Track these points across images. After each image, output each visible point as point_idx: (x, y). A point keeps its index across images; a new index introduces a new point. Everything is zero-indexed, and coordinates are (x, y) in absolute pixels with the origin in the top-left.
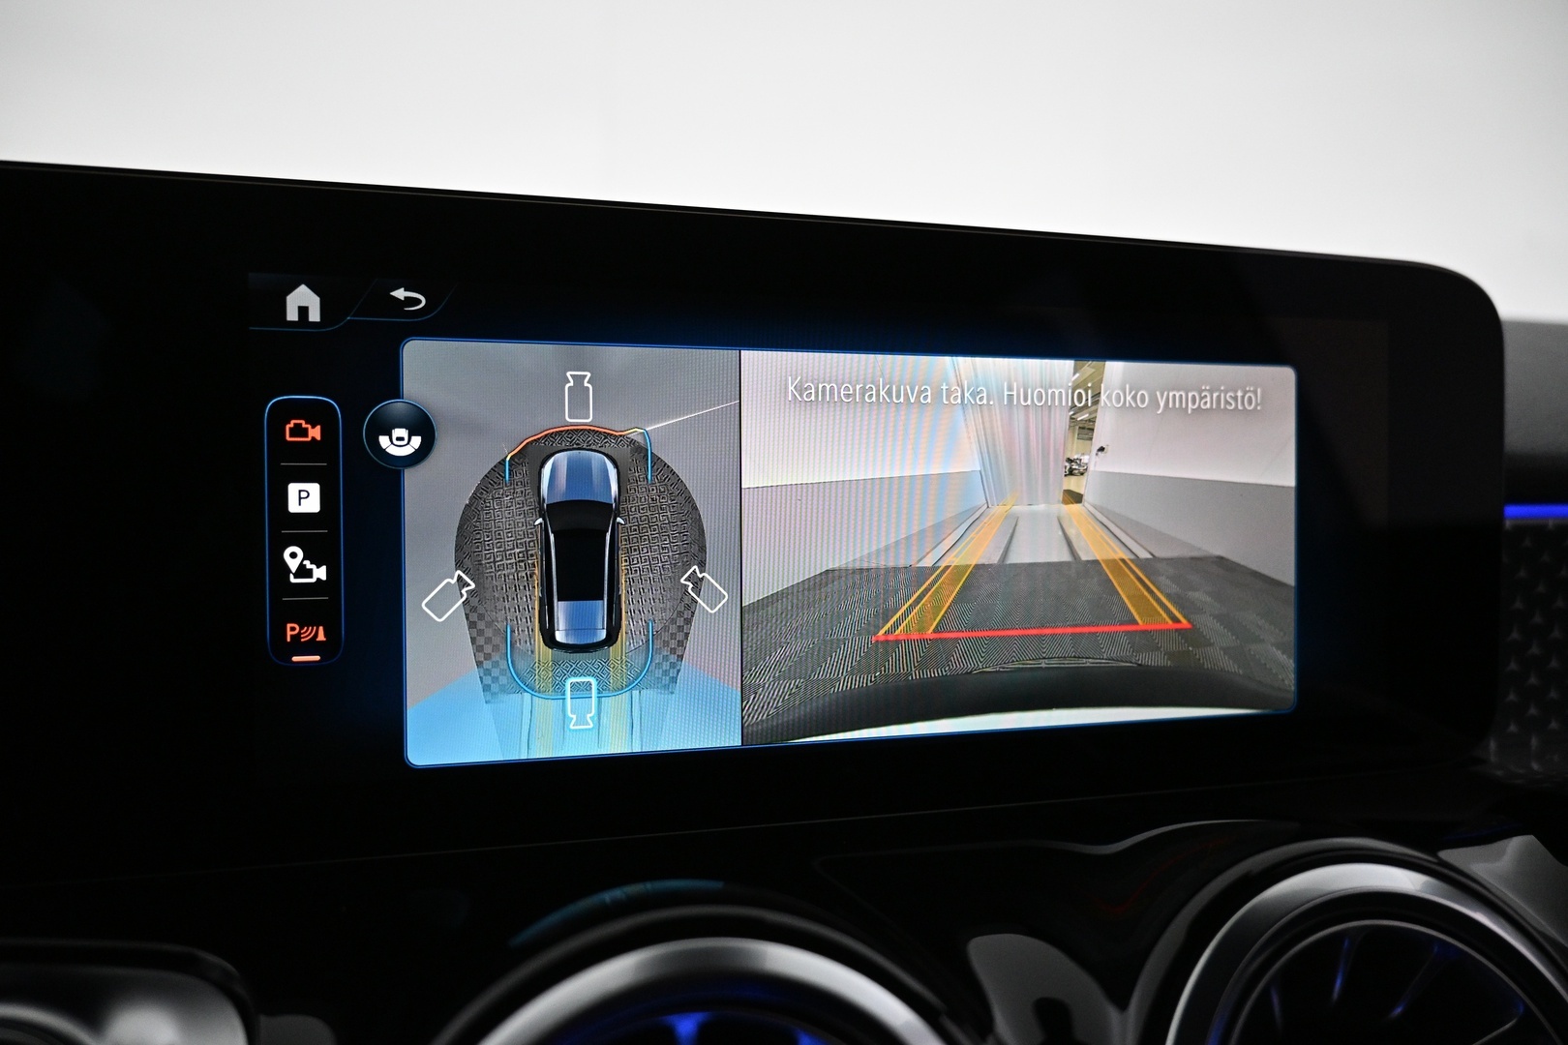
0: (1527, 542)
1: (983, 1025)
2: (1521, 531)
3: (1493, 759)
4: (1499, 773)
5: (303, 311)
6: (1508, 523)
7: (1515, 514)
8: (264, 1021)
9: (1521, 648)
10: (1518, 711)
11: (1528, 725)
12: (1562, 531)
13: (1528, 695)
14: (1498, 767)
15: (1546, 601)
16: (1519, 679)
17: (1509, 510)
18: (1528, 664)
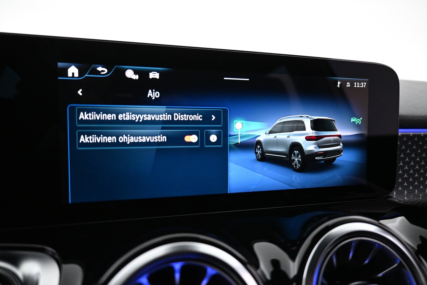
0: (405, 139)
2: (403, 136)
3: (394, 196)
5: (73, 74)
6: (400, 134)
7: (401, 132)
9: (402, 167)
10: (402, 184)
11: (404, 188)
12: (414, 136)
13: (404, 180)
14: (396, 199)
15: (409, 155)
16: (402, 176)
17: (400, 130)
18: (404, 172)
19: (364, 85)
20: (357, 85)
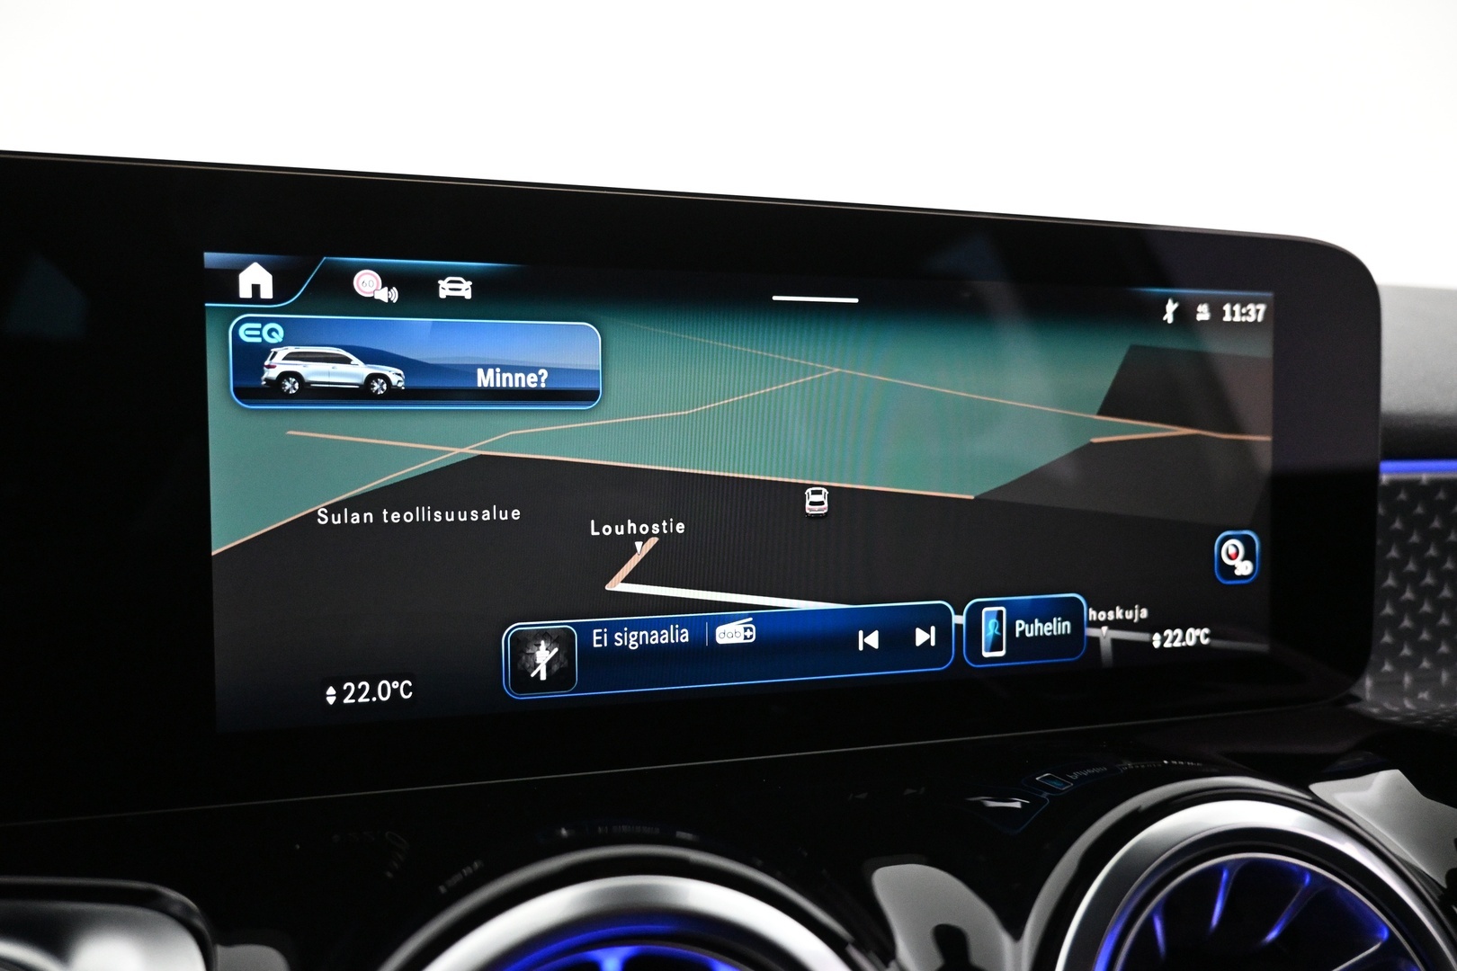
0: (1402, 496)
1: (886, 952)
2: (1396, 486)
3: (1368, 696)
4: (1375, 710)
5: (256, 288)
6: (1385, 478)
7: (1390, 472)
8: (221, 952)
9: (1395, 594)
10: (1392, 652)
11: (1402, 665)
12: (1436, 485)
13: (1402, 637)
14: (1374, 705)
15: (1419, 550)
16: (1393, 622)
17: (1385, 466)
18: (1402, 608)
19: (1256, 312)
20: (1233, 313)
